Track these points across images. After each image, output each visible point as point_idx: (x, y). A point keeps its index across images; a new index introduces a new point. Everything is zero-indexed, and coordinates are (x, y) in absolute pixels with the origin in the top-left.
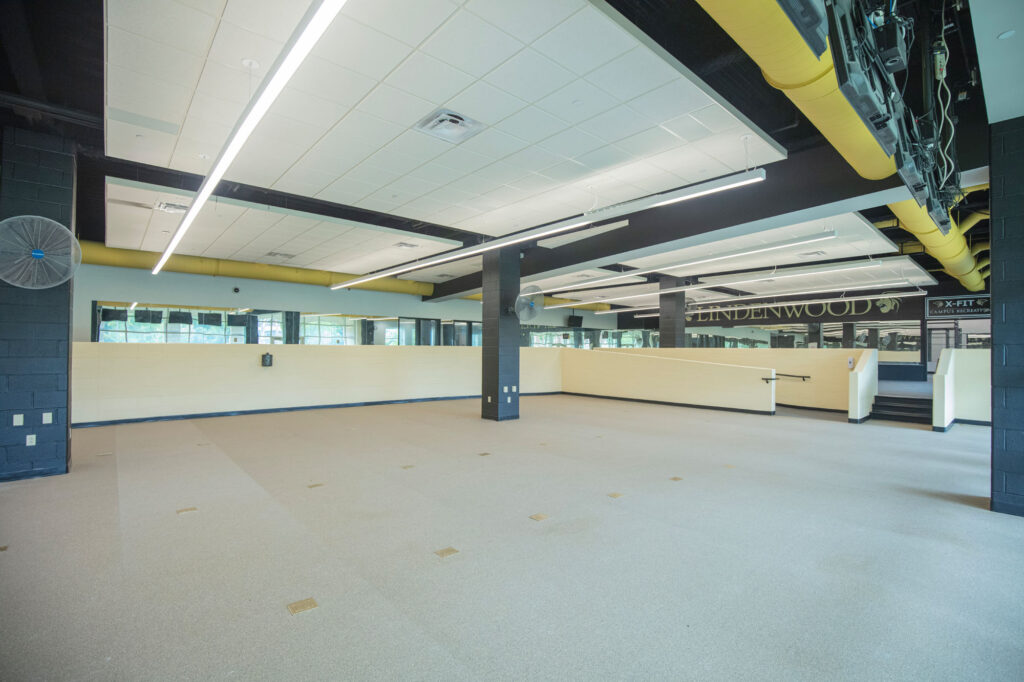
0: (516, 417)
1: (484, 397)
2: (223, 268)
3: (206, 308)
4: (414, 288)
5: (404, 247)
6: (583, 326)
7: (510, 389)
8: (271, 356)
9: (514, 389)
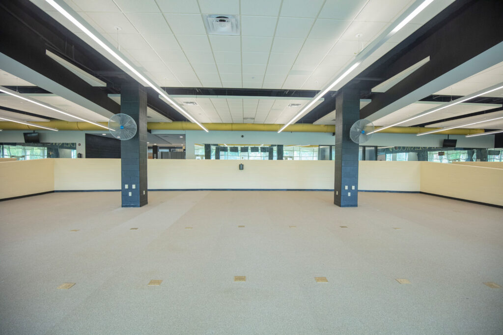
0: (356, 206)
1: (335, 191)
2: (234, 127)
3: (232, 145)
4: (325, 129)
5: (294, 106)
6: (457, 147)
7: (350, 188)
8: (243, 165)
9: (353, 188)
